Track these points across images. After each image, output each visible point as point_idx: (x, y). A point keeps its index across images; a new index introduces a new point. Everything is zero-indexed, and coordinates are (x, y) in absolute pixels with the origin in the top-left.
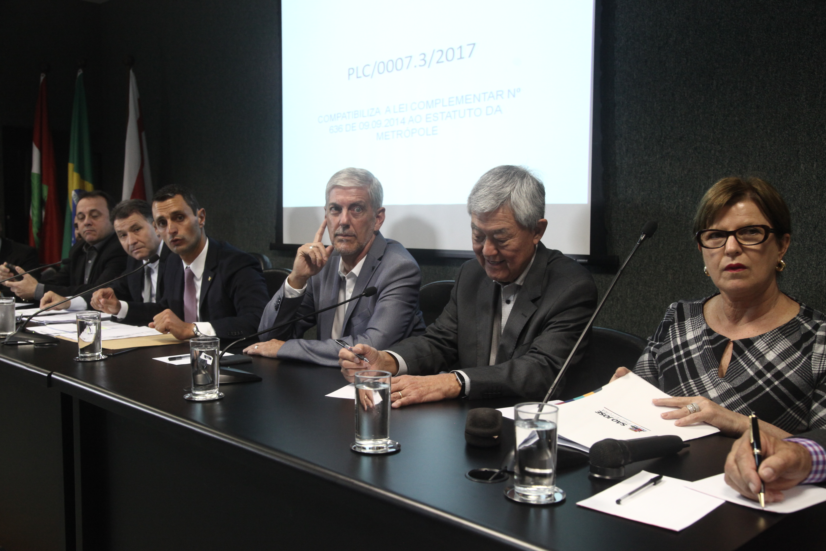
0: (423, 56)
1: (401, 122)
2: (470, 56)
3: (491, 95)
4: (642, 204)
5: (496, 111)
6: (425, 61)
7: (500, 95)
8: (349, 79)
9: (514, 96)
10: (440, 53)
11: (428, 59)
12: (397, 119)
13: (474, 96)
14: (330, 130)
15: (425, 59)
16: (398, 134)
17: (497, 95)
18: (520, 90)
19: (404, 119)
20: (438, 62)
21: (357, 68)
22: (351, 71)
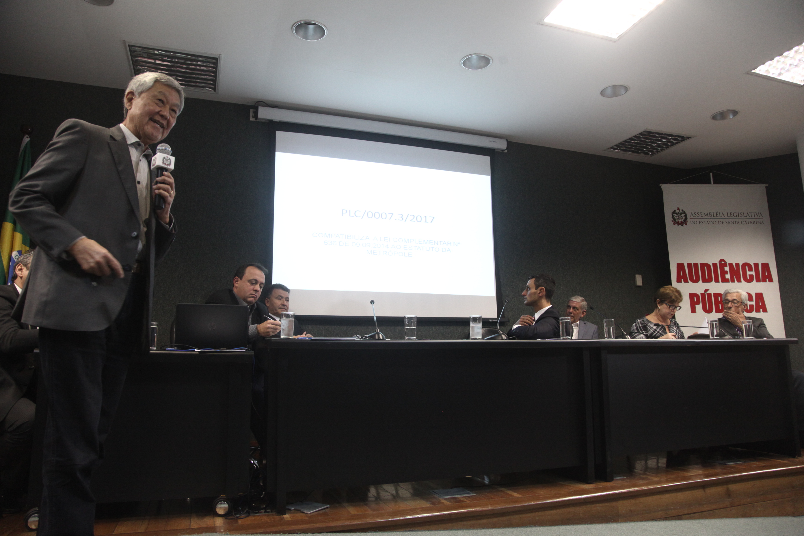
0: (401, 216)
1: (386, 247)
2: (431, 222)
3: (445, 243)
4: (513, 298)
5: (448, 251)
6: (403, 219)
7: (450, 244)
8: (342, 215)
9: (457, 246)
10: (413, 217)
11: (404, 218)
12: (383, 245)
13: (435, 241)
14: (324, 243)
15: (402, 217)
16: (383, 253)
17: (448, 244)
18: (460, 243)
19: (388, 245)
20: (411, 221)
21: (350, 210)
22: (344, 211)
